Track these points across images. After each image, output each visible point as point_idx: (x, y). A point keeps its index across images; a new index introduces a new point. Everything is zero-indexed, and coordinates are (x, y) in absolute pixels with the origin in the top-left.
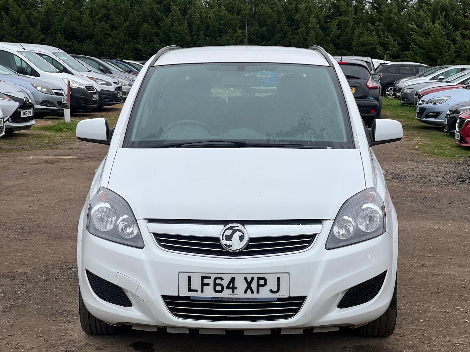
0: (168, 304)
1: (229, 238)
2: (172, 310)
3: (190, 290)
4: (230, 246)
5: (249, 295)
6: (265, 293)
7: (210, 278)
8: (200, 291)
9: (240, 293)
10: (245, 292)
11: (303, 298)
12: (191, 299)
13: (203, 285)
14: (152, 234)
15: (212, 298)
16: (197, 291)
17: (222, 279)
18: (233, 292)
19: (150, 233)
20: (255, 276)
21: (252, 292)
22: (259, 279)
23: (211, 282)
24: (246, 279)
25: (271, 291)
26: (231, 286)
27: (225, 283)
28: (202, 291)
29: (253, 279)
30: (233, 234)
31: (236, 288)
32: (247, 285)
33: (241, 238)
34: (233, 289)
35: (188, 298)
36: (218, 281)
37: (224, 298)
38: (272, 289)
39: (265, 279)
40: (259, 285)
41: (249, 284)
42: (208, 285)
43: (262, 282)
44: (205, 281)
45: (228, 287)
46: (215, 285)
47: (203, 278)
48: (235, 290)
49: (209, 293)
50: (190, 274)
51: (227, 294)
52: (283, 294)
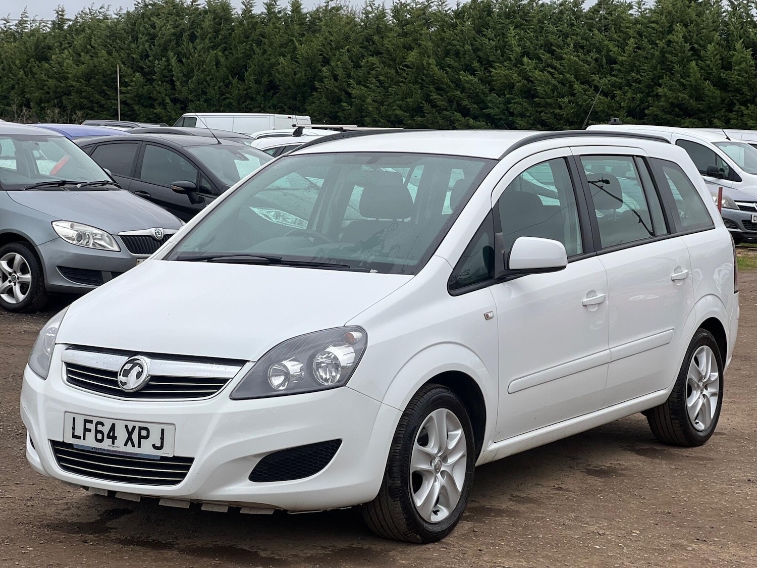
0: (56, 451)
1: (126, 373)
2: (59, 460)
3: (74, 436)
4: (125, 384)
5: (129, 449)
6: (146, 449)
7: (91, 422)
8: (82, 438)
9: (120, 446)
10: (126, 444)
11: (191, 460)
12: (74, 447)
13: (86, 430)
15: (93, 448)
16: (79, 437)
17: (103, 425)
18: (113, 443)
20: (138, 425)
21: (133, 446)
22: (141, 429)
23: (92, 426)
24: (126, 426)
26: (111, 435)
27: (106, 430)
28: (84, 438)
29: (134, 427)
30: (132, 368)
32: (128, 436)
33: (139, 375)
34: (114, 438)
35: (70, 446)
36: (100, 427)
37: (104, 450)
38: (155, 444)
39: (147, 429)
40: (141, 437)
41: (130, 434)
42: (90, 430)
43: (144, 433)
44: (88, 426)
45: (109, 437)
46: (97, 432)
47: (86, 421)
48: (115, 440)
49: (90, 442)
50: (74, 416)
51: (106, 445)
52: (167, 452)
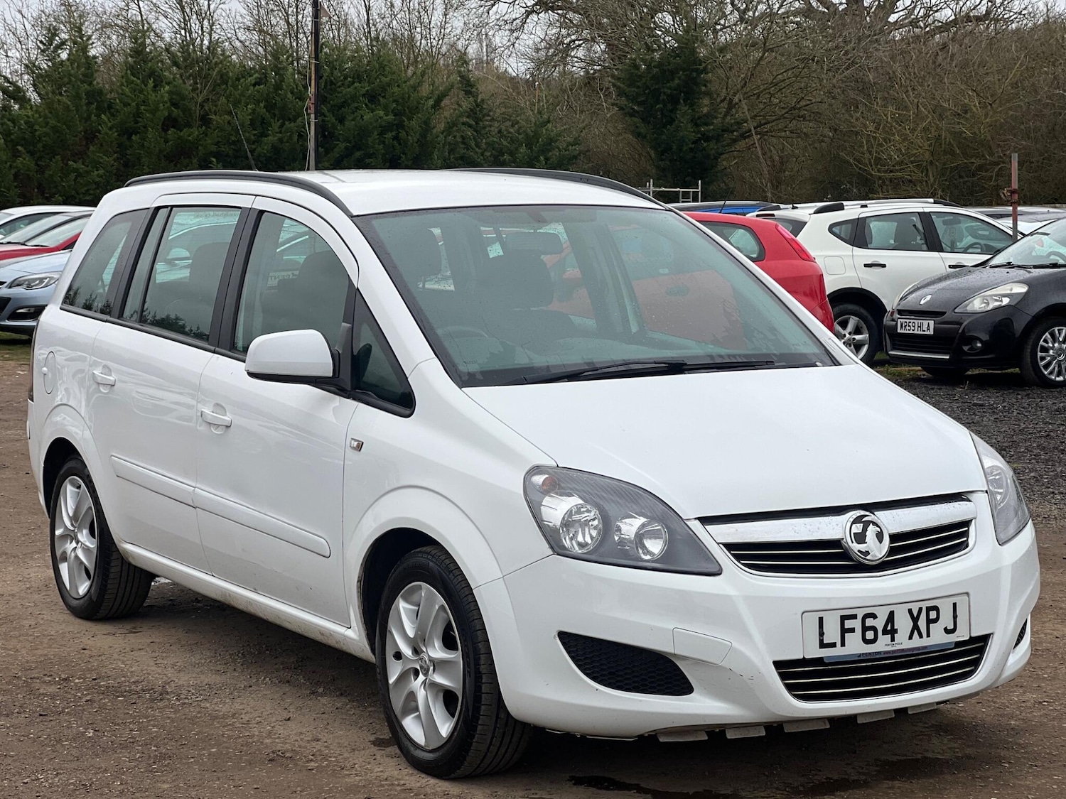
0: (783, 677)
1: (860, 538)
2: (790, 688)
3: (823, 645)
4: (867, 553)
5: (917, 642)
6: (938, 637)
7: (854, 617)
8: (839, 644)
9: (903, 641)
10: (911, 637)
11: (985, 639)
12: (825, 661)
13: (844, 631)
14: (721, 545)
15: (860, 655)
16: (834, 645)
17: (874, 616)
18: (893, 639)
19: (718, 544)
20: (924, 605)
21: (921, 636)
22: (929, 609)
23: (857, 624)
24: (910, 611)
25: (947, 631)
26: (889, 628)
27: (879, 623)
28: (843, 644)
29: (920, 609)
30: (865, 530)
31: (896, 631)
32: (912, 624)
33: (880, 536)
34: (893, 632)
35: (819, 661)
36: (869, 622)
37: (880, 653)
38: (946, 627)
39: (936, 608)
40: (930, 621)
41: (915, 620)
42: (852, 630)
43: (933, 615)
44: (848, 624)
45: (885, 632)
46: (865, 629)
47: (843, 618)
48: (895, 635)
49: (855, 646)
50: (821, 614)
51: (883, 644)
52: (962, 635)
